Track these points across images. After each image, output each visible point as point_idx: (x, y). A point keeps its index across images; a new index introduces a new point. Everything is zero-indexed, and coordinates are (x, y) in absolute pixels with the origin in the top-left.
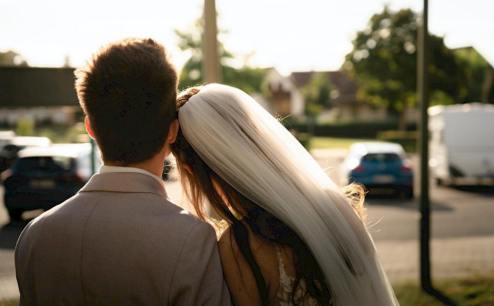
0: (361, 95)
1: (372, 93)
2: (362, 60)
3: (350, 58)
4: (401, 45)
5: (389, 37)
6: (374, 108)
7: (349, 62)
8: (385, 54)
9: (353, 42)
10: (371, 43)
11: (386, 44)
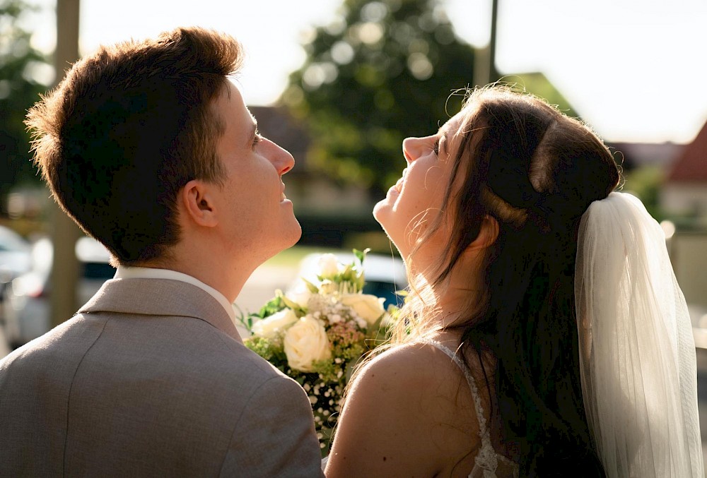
0: (317, 158)
1: (340, 154)
2: (324, 86)
3: (297, 79)
4: (403, 59)
5: (381, 42)
6: (339, 184)
7: (296, 88)
8: (371, 75)
9: (306, 47)
10: (343, 53)
11: (373, 56)
